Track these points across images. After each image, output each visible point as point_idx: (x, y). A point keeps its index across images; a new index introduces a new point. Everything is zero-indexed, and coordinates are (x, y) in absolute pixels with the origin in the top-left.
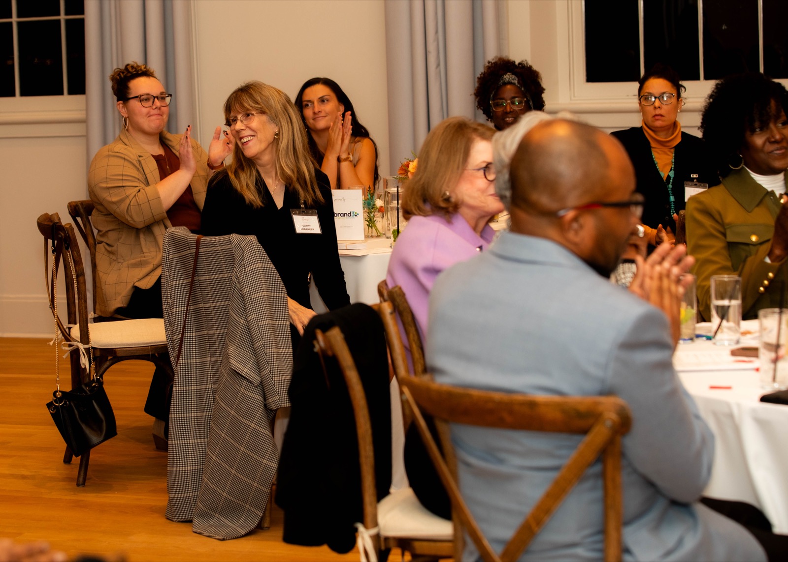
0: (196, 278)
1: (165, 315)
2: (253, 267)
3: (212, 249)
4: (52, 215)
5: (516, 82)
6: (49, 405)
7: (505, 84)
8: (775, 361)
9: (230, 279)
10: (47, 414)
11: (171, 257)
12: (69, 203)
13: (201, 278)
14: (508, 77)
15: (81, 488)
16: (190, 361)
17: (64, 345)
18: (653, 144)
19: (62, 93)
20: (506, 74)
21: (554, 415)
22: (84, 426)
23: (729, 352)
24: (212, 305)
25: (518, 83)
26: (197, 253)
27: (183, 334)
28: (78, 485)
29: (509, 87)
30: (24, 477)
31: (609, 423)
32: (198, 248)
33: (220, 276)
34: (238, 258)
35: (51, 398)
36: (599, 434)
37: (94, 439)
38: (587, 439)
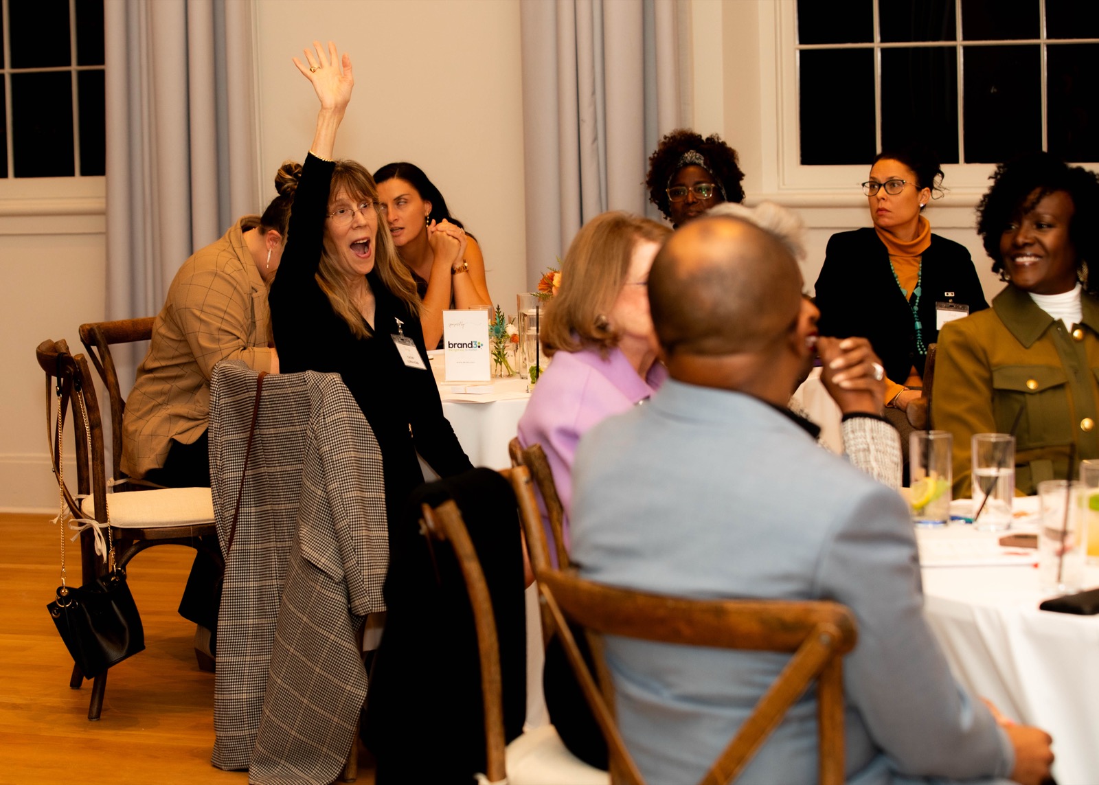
0: (257, 432)
1: (213, 482)
2: (336, 417)
3: (279, 391)
4: (57, 343)
5: (702, 162)
6: (51, 607)
7: (687, 165)
8: (1061, 553)
9: (304, 433)
10: (48, 619)
11: (222, 401)
12: (81, 327)
13: (264, 432)
14: (690, 156)
15: (94, 722)
16: (247, 547)
17: (73, 523)
18: (891, 251)
19: (72, 174)
20: (687, 151)
21: (749, 626)
22: (99, 637)
23: (996, 541)
24: (278, 469)
25: (705, 163)
26: (259, 397)
27: (237, 509)
28: (90, 718)
29: (692, 169)
30: (15, 707)
31: (825, 638)
32: (259, 390)
33: (290, 429)
34: (315, 404)
35: (53, 597)
36: (812, 653)
37: (114, 654)
38: (795, 659)
